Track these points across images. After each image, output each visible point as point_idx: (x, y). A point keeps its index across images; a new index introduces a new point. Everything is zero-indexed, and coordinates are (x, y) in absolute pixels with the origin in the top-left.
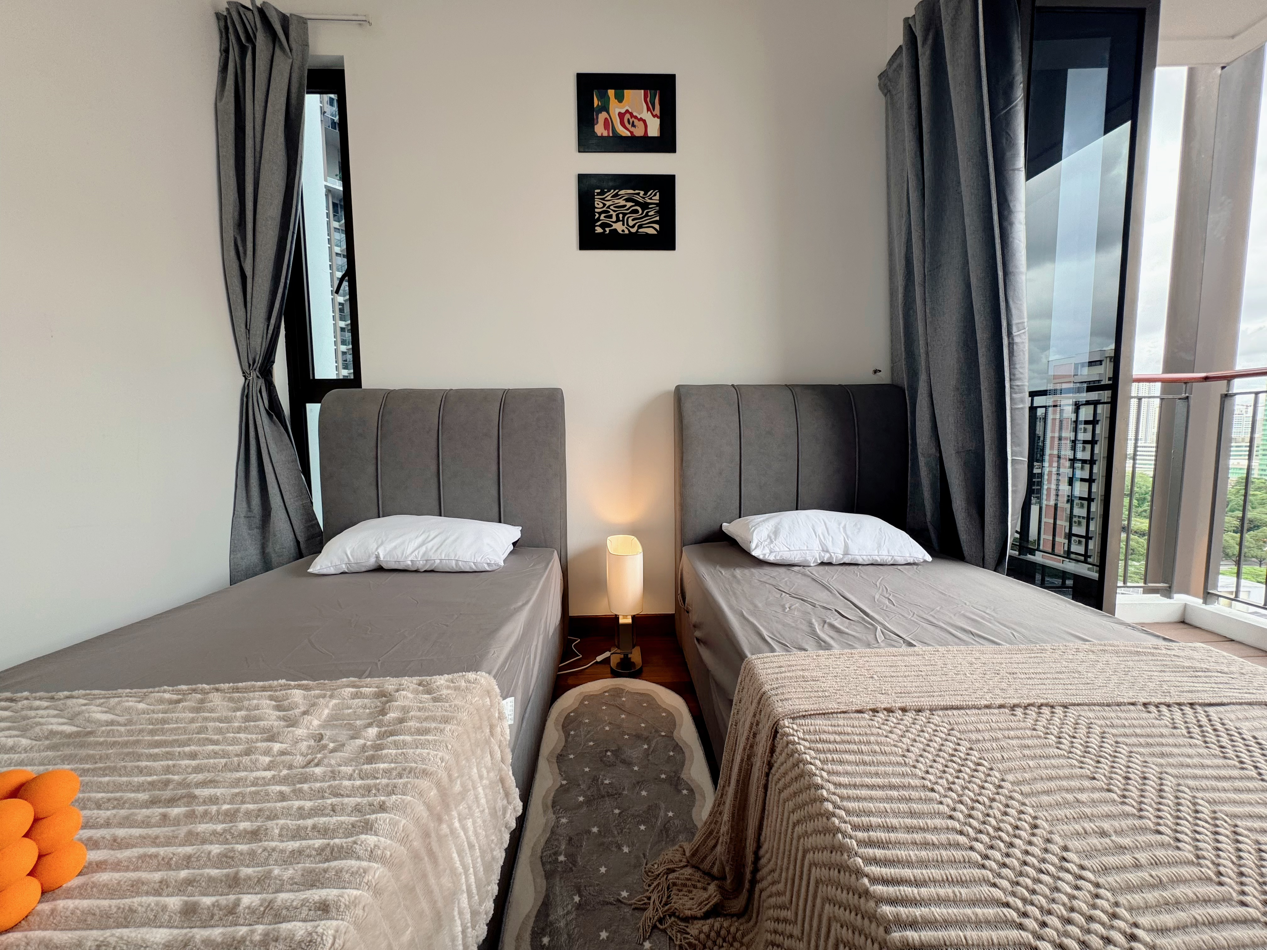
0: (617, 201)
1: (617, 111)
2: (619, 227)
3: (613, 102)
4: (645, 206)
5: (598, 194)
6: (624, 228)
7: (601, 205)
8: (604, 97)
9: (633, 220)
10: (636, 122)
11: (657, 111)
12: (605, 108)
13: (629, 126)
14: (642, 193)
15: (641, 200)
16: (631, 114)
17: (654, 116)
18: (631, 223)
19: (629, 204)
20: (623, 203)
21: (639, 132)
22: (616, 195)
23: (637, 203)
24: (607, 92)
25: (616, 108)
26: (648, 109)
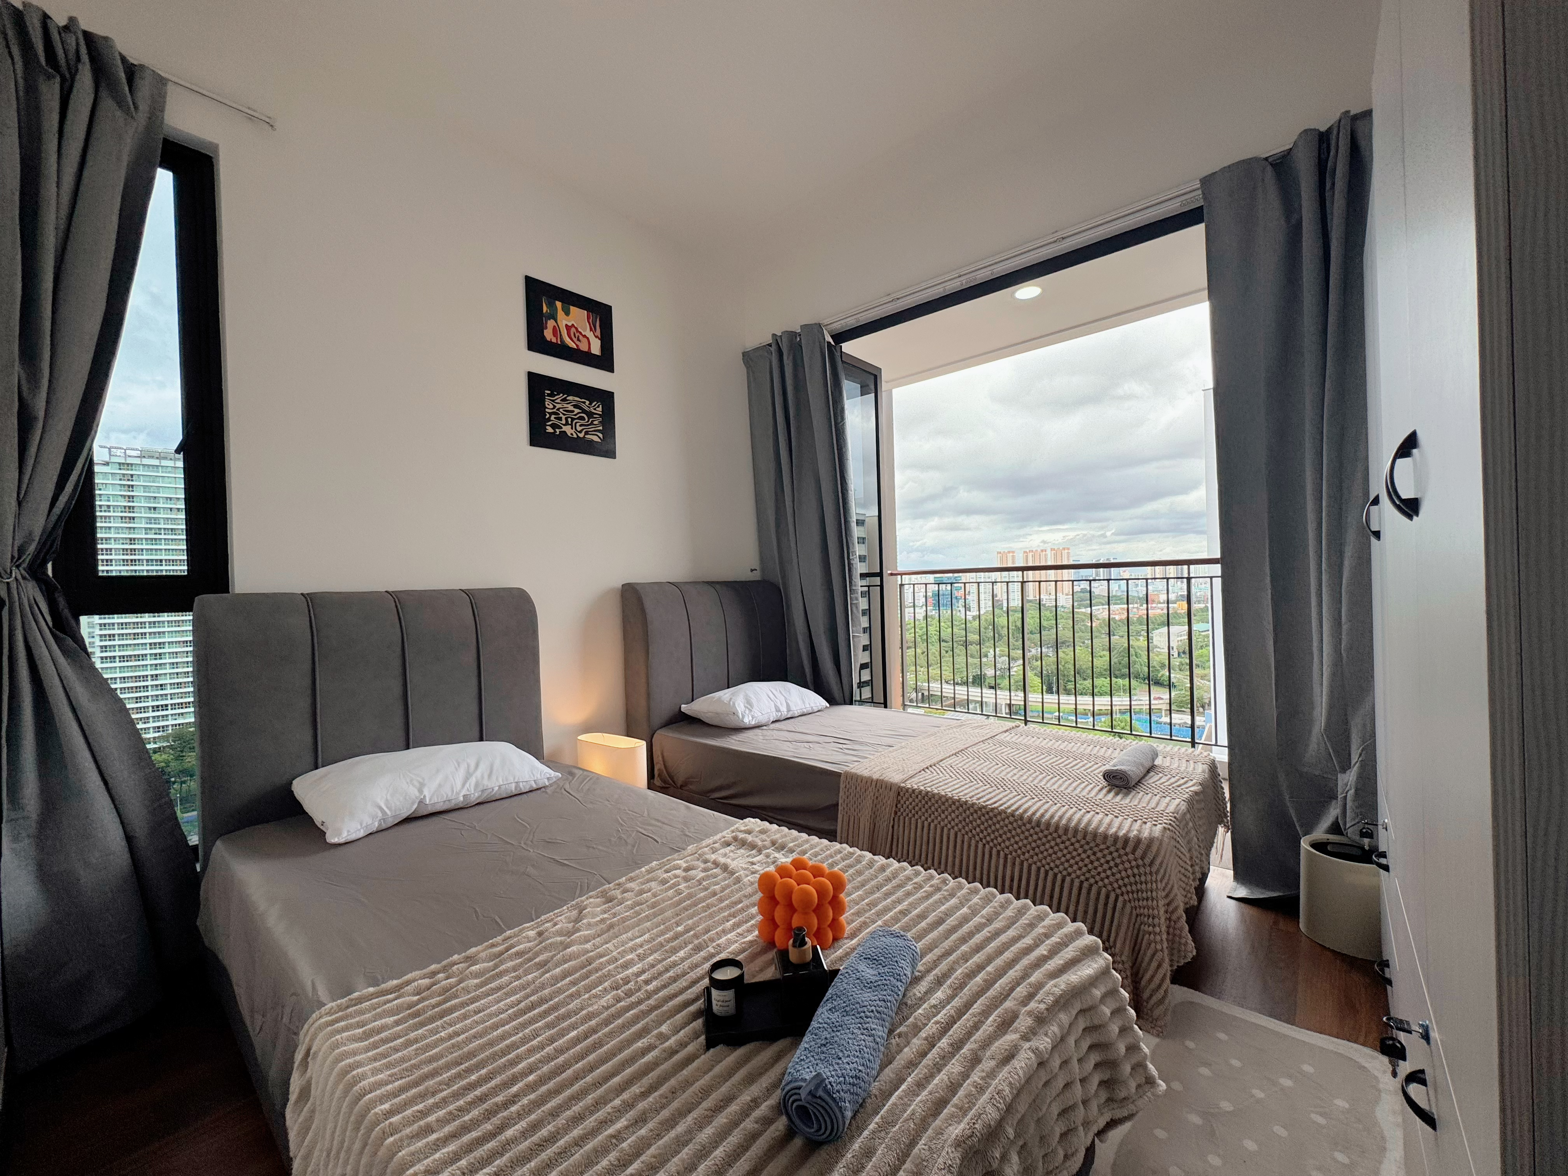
0: (565, 405)
1: (565, 322)
2: (568, 429)
3: (560, 314)
4: (590, 415)
5: (549, 395)
6: (573, 431)
7: (551, 406)
8: (551, 305)
9: (581, 426)
10: (581, 337)
11: (598, 333)
12: (554, 317)
13: (575, 340)
14: (587, 402)
15: (587, 409)
16: (576, 329)
17: (596, 337)
18: (579, 428)
19: (577, 411)
20: (571, 408)
21: (584, 347)
22: (564, 400)
23: (584, 411)
24: (554, 303)
25: (563, 321)
26: (591, 330)
